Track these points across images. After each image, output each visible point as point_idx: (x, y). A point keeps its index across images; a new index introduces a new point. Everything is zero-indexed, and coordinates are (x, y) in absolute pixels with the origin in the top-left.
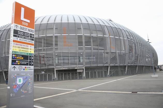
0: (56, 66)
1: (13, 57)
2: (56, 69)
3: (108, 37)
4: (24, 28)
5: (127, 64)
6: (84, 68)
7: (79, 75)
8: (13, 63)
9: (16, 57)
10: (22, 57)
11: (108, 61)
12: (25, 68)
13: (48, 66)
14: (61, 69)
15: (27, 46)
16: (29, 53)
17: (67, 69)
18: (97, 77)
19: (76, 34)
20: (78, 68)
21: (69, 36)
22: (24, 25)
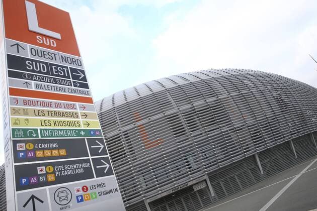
0: (146, 193)
1: (21, 154)
2: (149, 201)
3: (228, 97)
4: (45, 53)
5: (290, 138)
6: (206, 177)
7: (202, 197)
8: (24, 181)
9: (34, 150)
10: (58, 149)
11: (247, 145)
12: (81, 193)
13: (128, 200)
14: (160, 196)
15: (68, 107)
16: (84, 130)
17: (171, 192)
18: (241, 187)
19: (164, 114)
20: (195, 182)
21: (151, 122)
22: (43, 45)
